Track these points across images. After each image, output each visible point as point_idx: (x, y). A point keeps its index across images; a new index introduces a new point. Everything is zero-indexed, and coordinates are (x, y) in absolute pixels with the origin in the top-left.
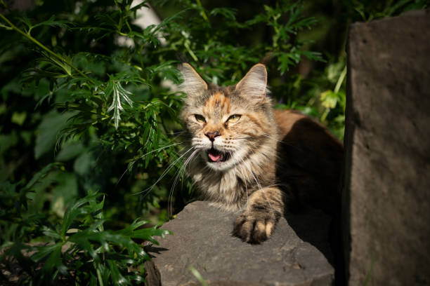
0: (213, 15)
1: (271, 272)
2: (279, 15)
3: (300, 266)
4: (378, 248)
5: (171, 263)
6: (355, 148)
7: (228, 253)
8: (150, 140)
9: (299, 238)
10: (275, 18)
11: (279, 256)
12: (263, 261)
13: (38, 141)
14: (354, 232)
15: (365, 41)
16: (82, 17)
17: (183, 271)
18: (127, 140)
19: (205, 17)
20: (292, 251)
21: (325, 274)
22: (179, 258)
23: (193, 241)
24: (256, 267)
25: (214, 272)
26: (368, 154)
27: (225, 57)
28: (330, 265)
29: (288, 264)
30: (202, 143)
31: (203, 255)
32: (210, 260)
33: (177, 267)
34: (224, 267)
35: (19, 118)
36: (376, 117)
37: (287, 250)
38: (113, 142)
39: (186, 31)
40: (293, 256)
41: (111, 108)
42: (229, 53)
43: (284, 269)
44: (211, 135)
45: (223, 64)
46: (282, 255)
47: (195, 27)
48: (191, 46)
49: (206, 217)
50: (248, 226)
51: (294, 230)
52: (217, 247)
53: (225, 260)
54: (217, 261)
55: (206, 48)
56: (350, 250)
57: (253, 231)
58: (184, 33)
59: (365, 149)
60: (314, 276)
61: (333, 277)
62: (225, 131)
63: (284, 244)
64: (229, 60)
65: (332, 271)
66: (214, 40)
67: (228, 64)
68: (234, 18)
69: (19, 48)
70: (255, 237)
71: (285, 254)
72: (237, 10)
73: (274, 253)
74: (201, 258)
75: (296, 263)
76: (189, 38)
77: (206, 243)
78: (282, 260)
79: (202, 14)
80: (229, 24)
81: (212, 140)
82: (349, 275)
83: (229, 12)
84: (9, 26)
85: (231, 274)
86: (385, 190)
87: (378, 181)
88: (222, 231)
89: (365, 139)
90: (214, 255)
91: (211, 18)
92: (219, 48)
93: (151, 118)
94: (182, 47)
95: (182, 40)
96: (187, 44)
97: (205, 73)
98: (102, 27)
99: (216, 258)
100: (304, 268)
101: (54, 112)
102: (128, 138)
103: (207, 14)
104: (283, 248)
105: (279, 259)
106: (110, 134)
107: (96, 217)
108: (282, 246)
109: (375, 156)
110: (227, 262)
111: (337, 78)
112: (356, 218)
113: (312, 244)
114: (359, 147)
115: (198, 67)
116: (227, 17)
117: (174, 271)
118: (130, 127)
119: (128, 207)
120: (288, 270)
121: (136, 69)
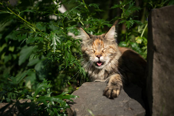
0: (90, 6)
1: (119, 111)
2: (125, 5)
3: (131, 109)
4: (164, 101)
5: (78, 108)
6: (154, 60)
7: (101, 104)
8: (67, 57)
9: (129, 97)
10: (123, 6)
11: (122, 105)
12: (115, 107)
13: (20, 58)
14: (154, 95)
15: (158, 16)
16: (37, 8)
17: (83, 111)
18: (58, 57)
19: (86, 8)
20: (127, 103)
21: (142, 112)
22: (81, 106)
23: (86, 99)
24: (113, 109)
25: (96, 112)
26: (160, 63)
27: (95, 23)
28: (143, 108)
29: (126, 108)
30: (95, 59)
31: (90, 104)
32: (94, 107)
33: (80, 109)
34: (100, 109)
35: (12, 49)
36: (163, 48)
37: (125, 102)
38: (52, 58)
39: (79, 14)
40: (128, 105)
41: (52, 45)
42: (96, 22)
43: (125, 110)
44: (98, 56)
45: (94, 26)
46: (123, 104)
47: (83, 12)
48: (81, 19)
49: (91, 89)
50: (109, 91)
51: (127, 94)
52: (96, 101)
53: (100, 106)
54: (97, 107)
55: (87, 20)
56: (152, 102)
57: (112, 93)
58: (78, 14)
59: (159, 61)
60: (137, 113)
61: (145, 113)
62: (103, 54)
63: (124, 100)
64: (97, 24)
65: (145, 111)
66: (90, 17)
67: (96, 26)
68: (98, 8)
69: (11, 21)
70: (112, 96)
71: (124, 104)
72: (99, 4)
73: (120, 103)
74: (90, 106)
75: (129, 108)
76: (80, 16)
77: (91, 99)
78: (123, 106)
79: (85, 6)
80: (97, 10)
81: (99, 58)
82: (152, 112)
83: (96, 5)
84: (11, 12)
85: (103, 112)
86: (167, 78)
87: (164, 74)
88: (98, 94)
89: (159, 57)
90: (95, 104)
91: (89, 8)
92: (93, 20)
93: (68, 48)
94: (77, 20)
95: (77, 17)
96: (79, 19)
97: (87, 30)
98: (48, 11)
99: (96, 106)
100: (133, 110)
101: (26, 46)
102: (58, 56)
103: (87, 6)
104: (124, 101)
105: (122, 106)
106: (51, 55)
107: (47, 90)
108: (123, 101)
109: (162, 64)
110: (101, 107)
111: (142, 31)
112: (155, 89)
113: (135, 100)
114: (156, 60)
115: (84, 28)
116: (95, 7)
117: (79, 111)
118: (59, 52)
119: (56, 84)
120: (126, 110)
121: (61, 28)
